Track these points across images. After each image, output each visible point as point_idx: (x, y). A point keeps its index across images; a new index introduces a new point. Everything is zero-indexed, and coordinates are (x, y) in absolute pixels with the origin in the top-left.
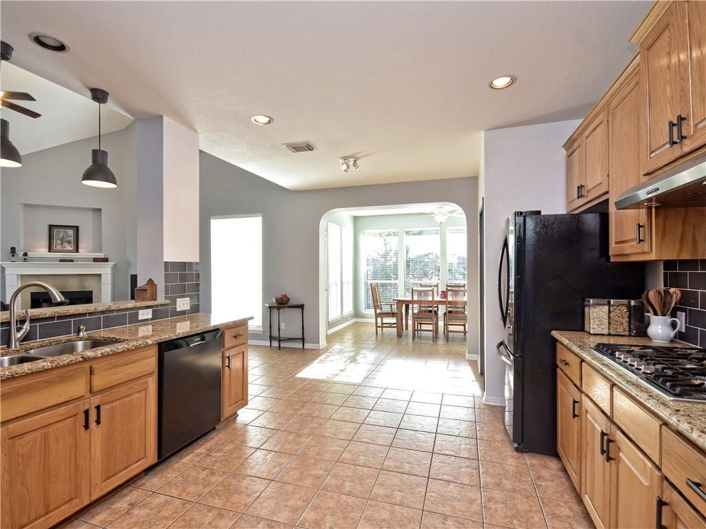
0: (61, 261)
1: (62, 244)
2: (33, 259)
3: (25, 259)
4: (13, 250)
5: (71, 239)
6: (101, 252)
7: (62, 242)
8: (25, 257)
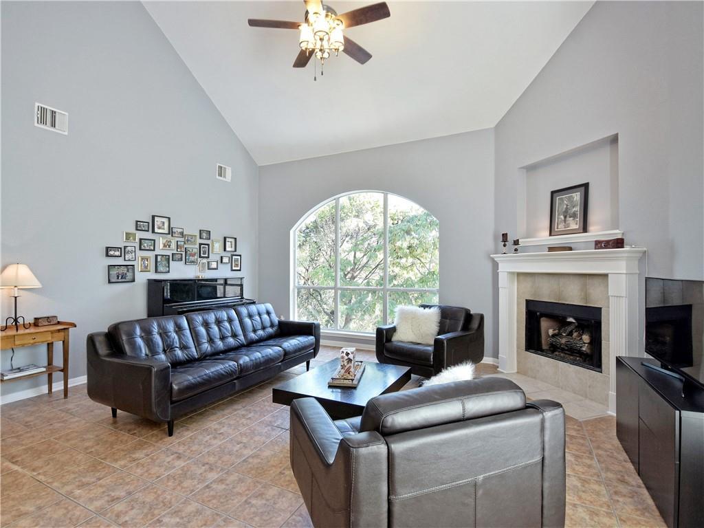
0: (551, 249)
1: (565, 221)
2: (526, 249)
3: (516, 250)
4: (505, 236)
5: (578, 209)
6: (618, 229)
7: (565, 217)
8: (516, 247)
